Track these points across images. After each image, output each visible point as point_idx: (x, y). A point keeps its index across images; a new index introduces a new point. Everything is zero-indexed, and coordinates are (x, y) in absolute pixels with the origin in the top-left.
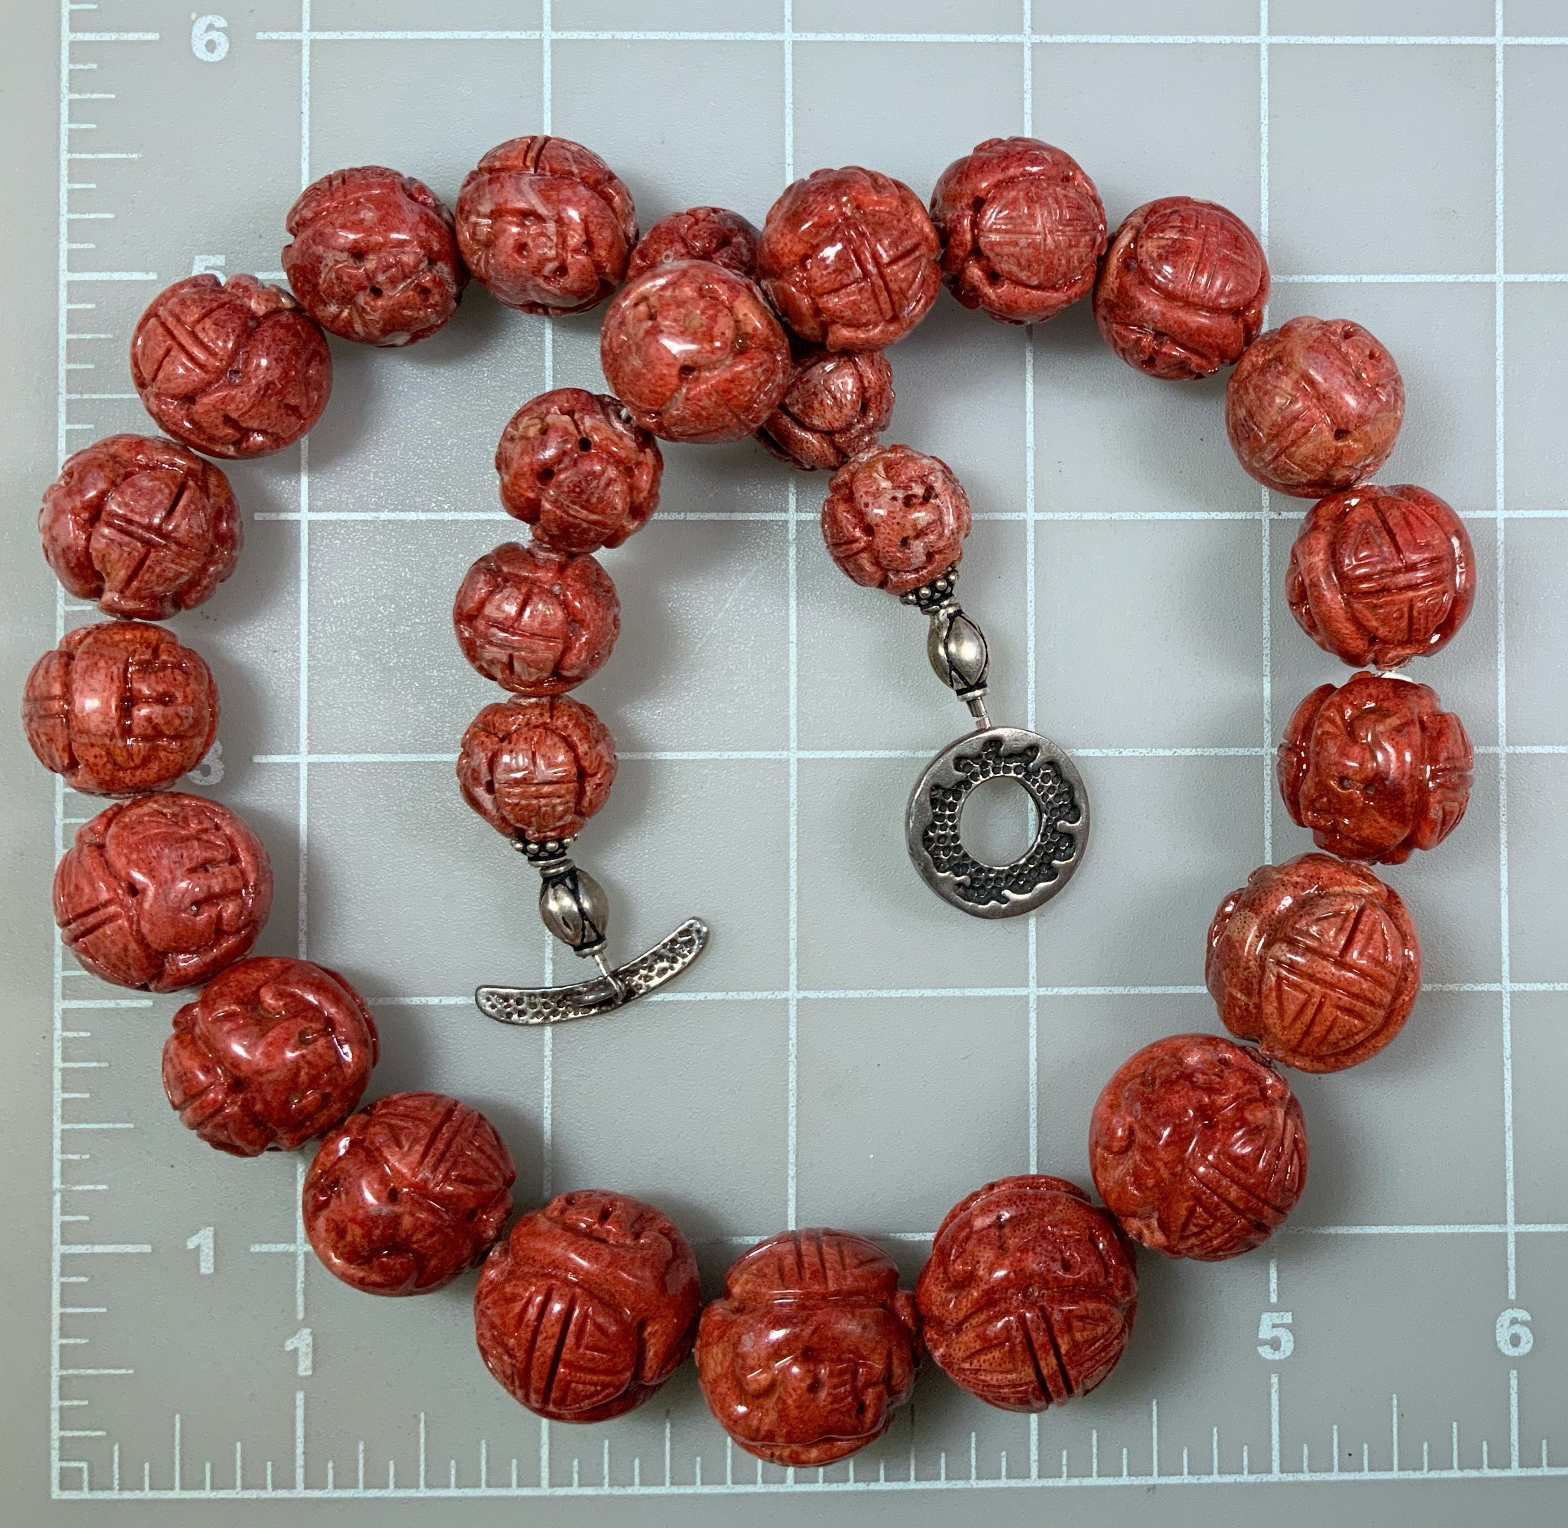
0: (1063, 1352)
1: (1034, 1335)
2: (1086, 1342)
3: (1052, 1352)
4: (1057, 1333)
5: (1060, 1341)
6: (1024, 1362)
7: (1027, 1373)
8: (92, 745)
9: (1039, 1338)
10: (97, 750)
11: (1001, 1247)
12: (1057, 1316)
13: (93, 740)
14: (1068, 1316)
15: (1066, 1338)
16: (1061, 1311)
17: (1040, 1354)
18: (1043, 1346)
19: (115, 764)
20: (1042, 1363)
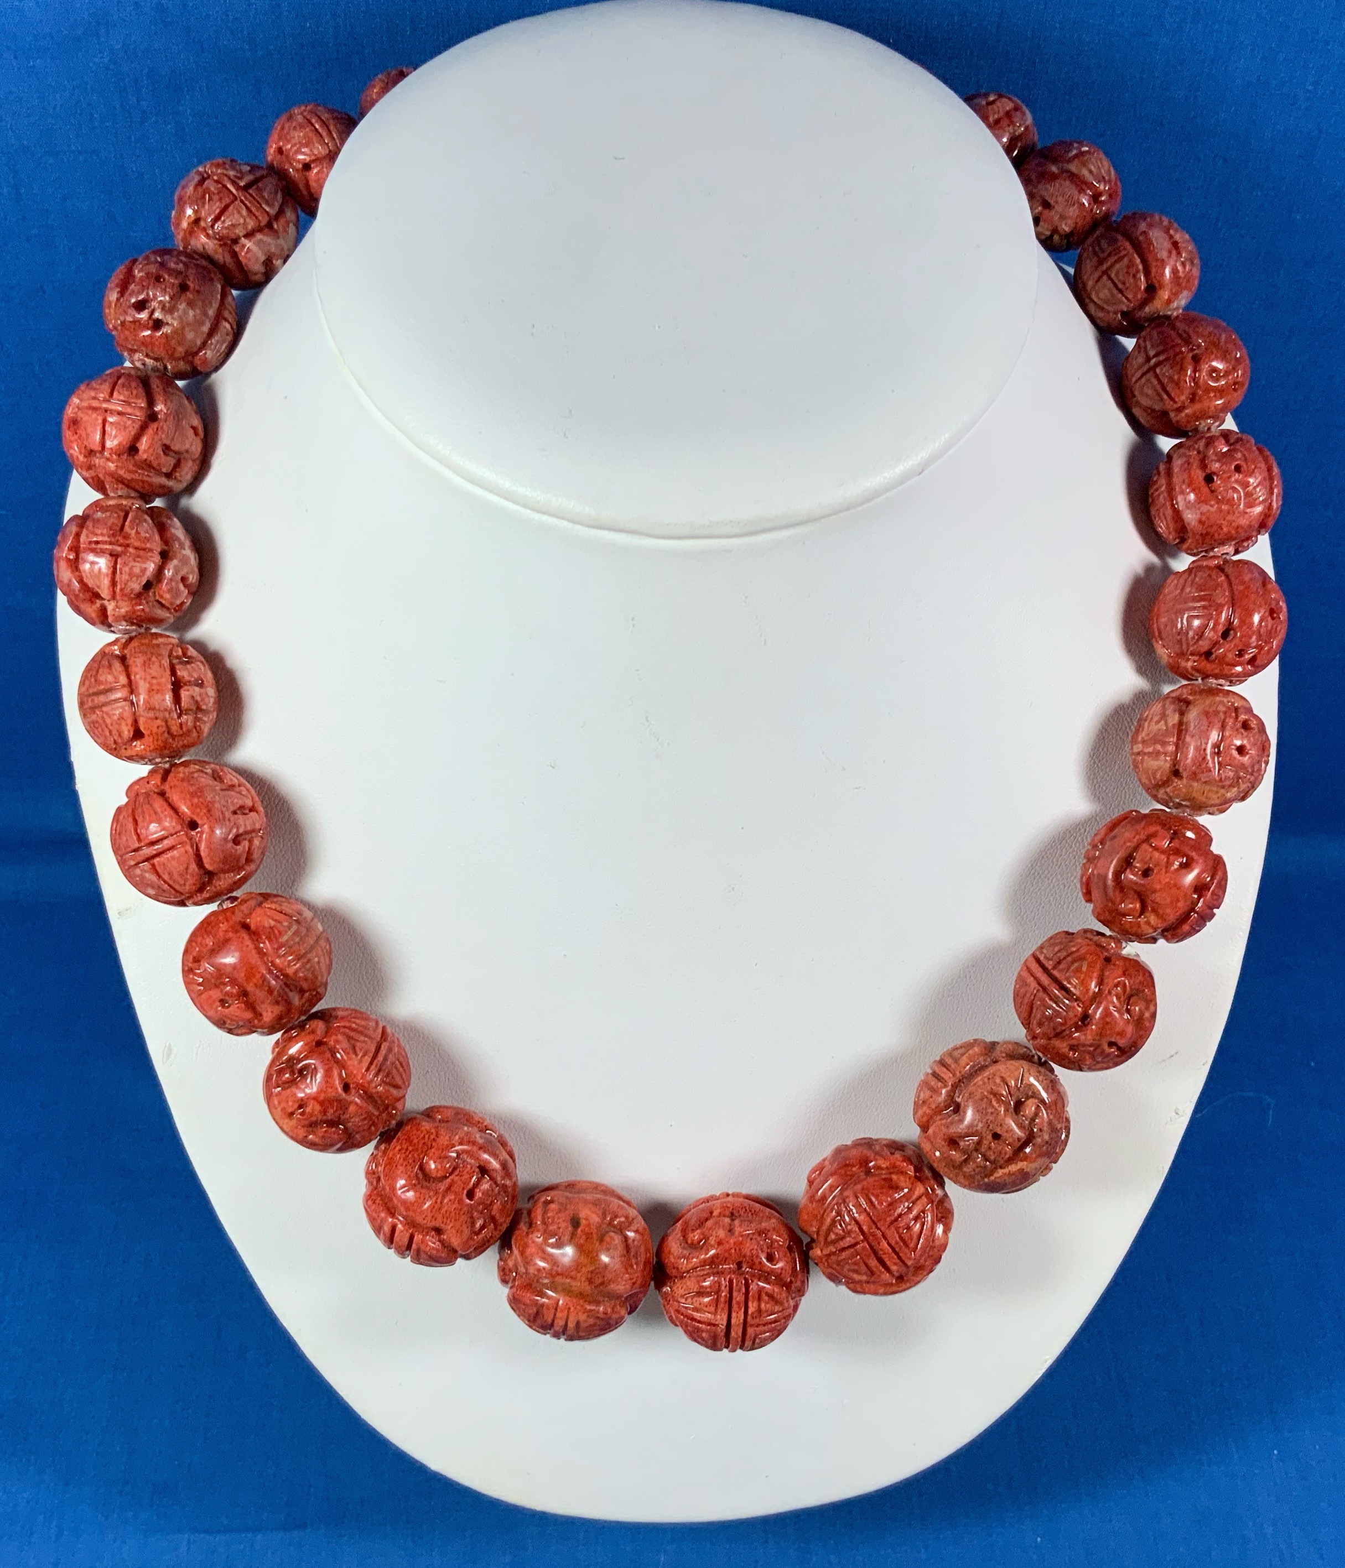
0: (750, 1312)
1: (735, 1294)
2: (767, 1311)
3: (743, 1310)
4: (751, 1298)
5: (750, 1304)
6: (723, 1309)
7: (721, 1319)
8: (156, 718)
9: (738, 1297)
10: (159, 722)
11: (730, 1231)
12: (753, 1287)
13: (157, 714)
14: (761, 1290)
15: (755, 1304)
16: (758, 1285)
17: (735, 1306)
18: (738, 1303)
19: (169, 733)
20: (734, 1315)
